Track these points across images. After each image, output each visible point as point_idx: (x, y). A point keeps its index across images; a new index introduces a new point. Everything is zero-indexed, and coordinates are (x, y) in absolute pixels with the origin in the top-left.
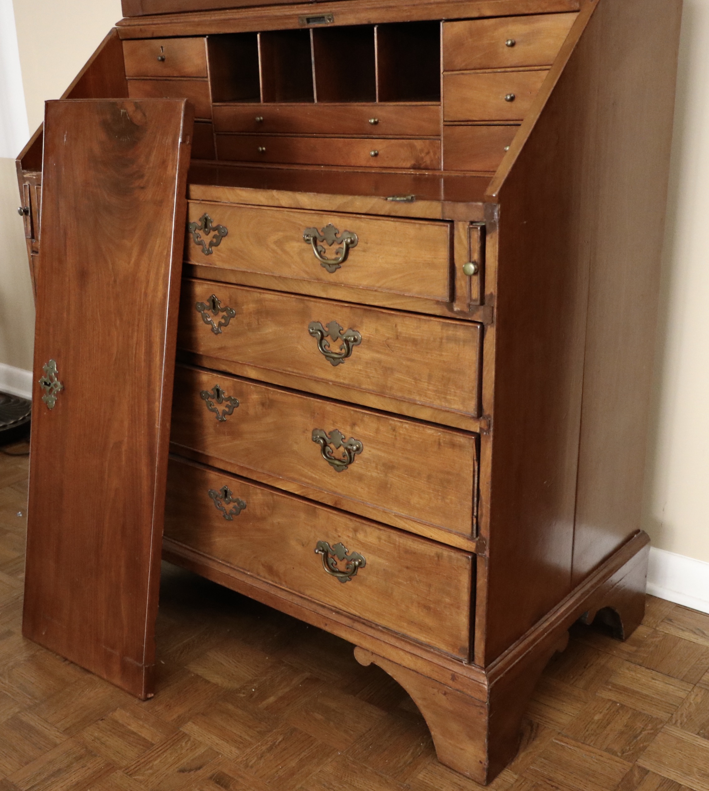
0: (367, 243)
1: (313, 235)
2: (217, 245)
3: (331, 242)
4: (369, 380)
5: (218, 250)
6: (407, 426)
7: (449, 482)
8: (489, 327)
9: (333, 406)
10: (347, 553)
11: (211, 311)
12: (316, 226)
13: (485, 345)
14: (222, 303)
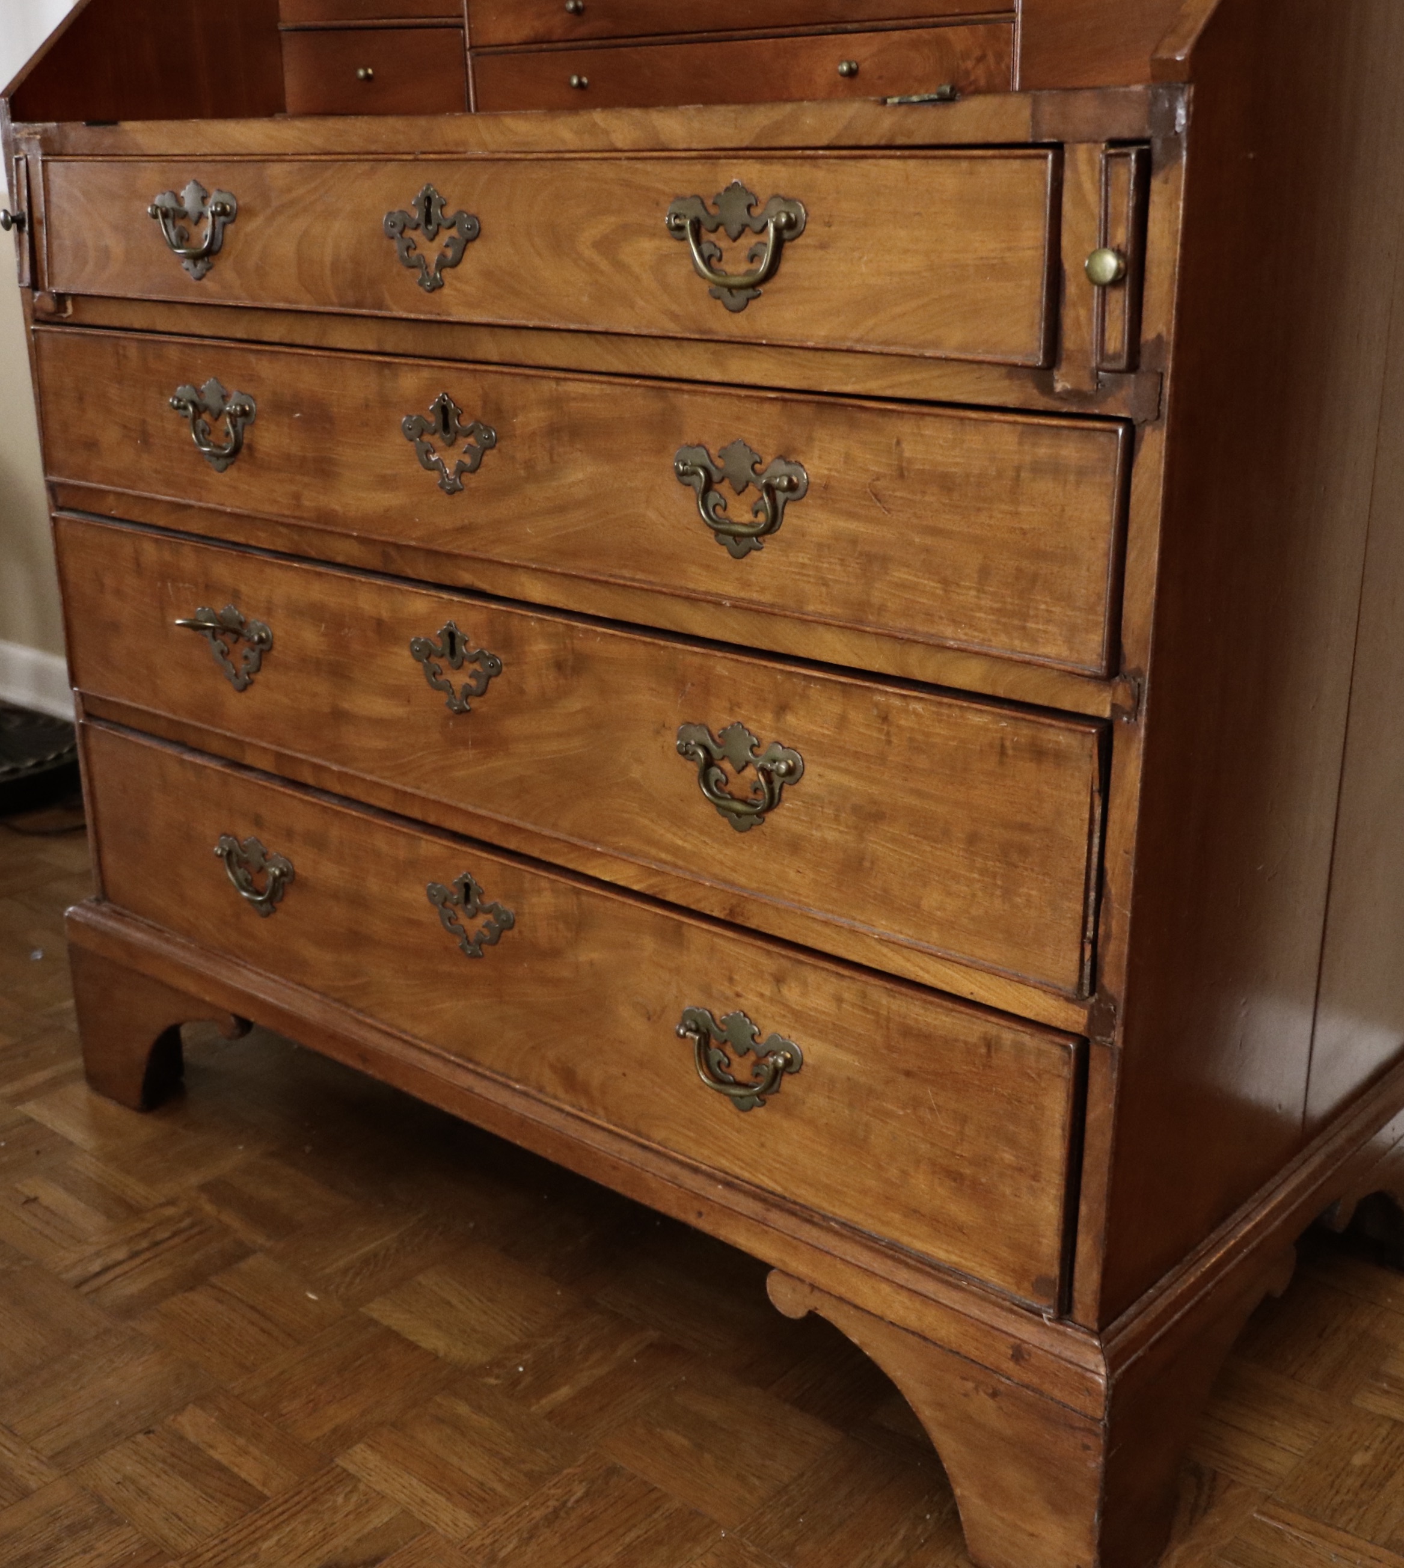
0: (829, 225)
1: (692, 214)
2: (456, 263)
3: (735, 228)
4: (824, 589)
5: (457, 278)
6: (918, 707)
7: (1024, 851)
8: (1148, 430)
9: (732, 664)
10: (756, 1037)
11: (437, 436)
12: (700, 192)
13: (1135, 481)
14: (465, 414)
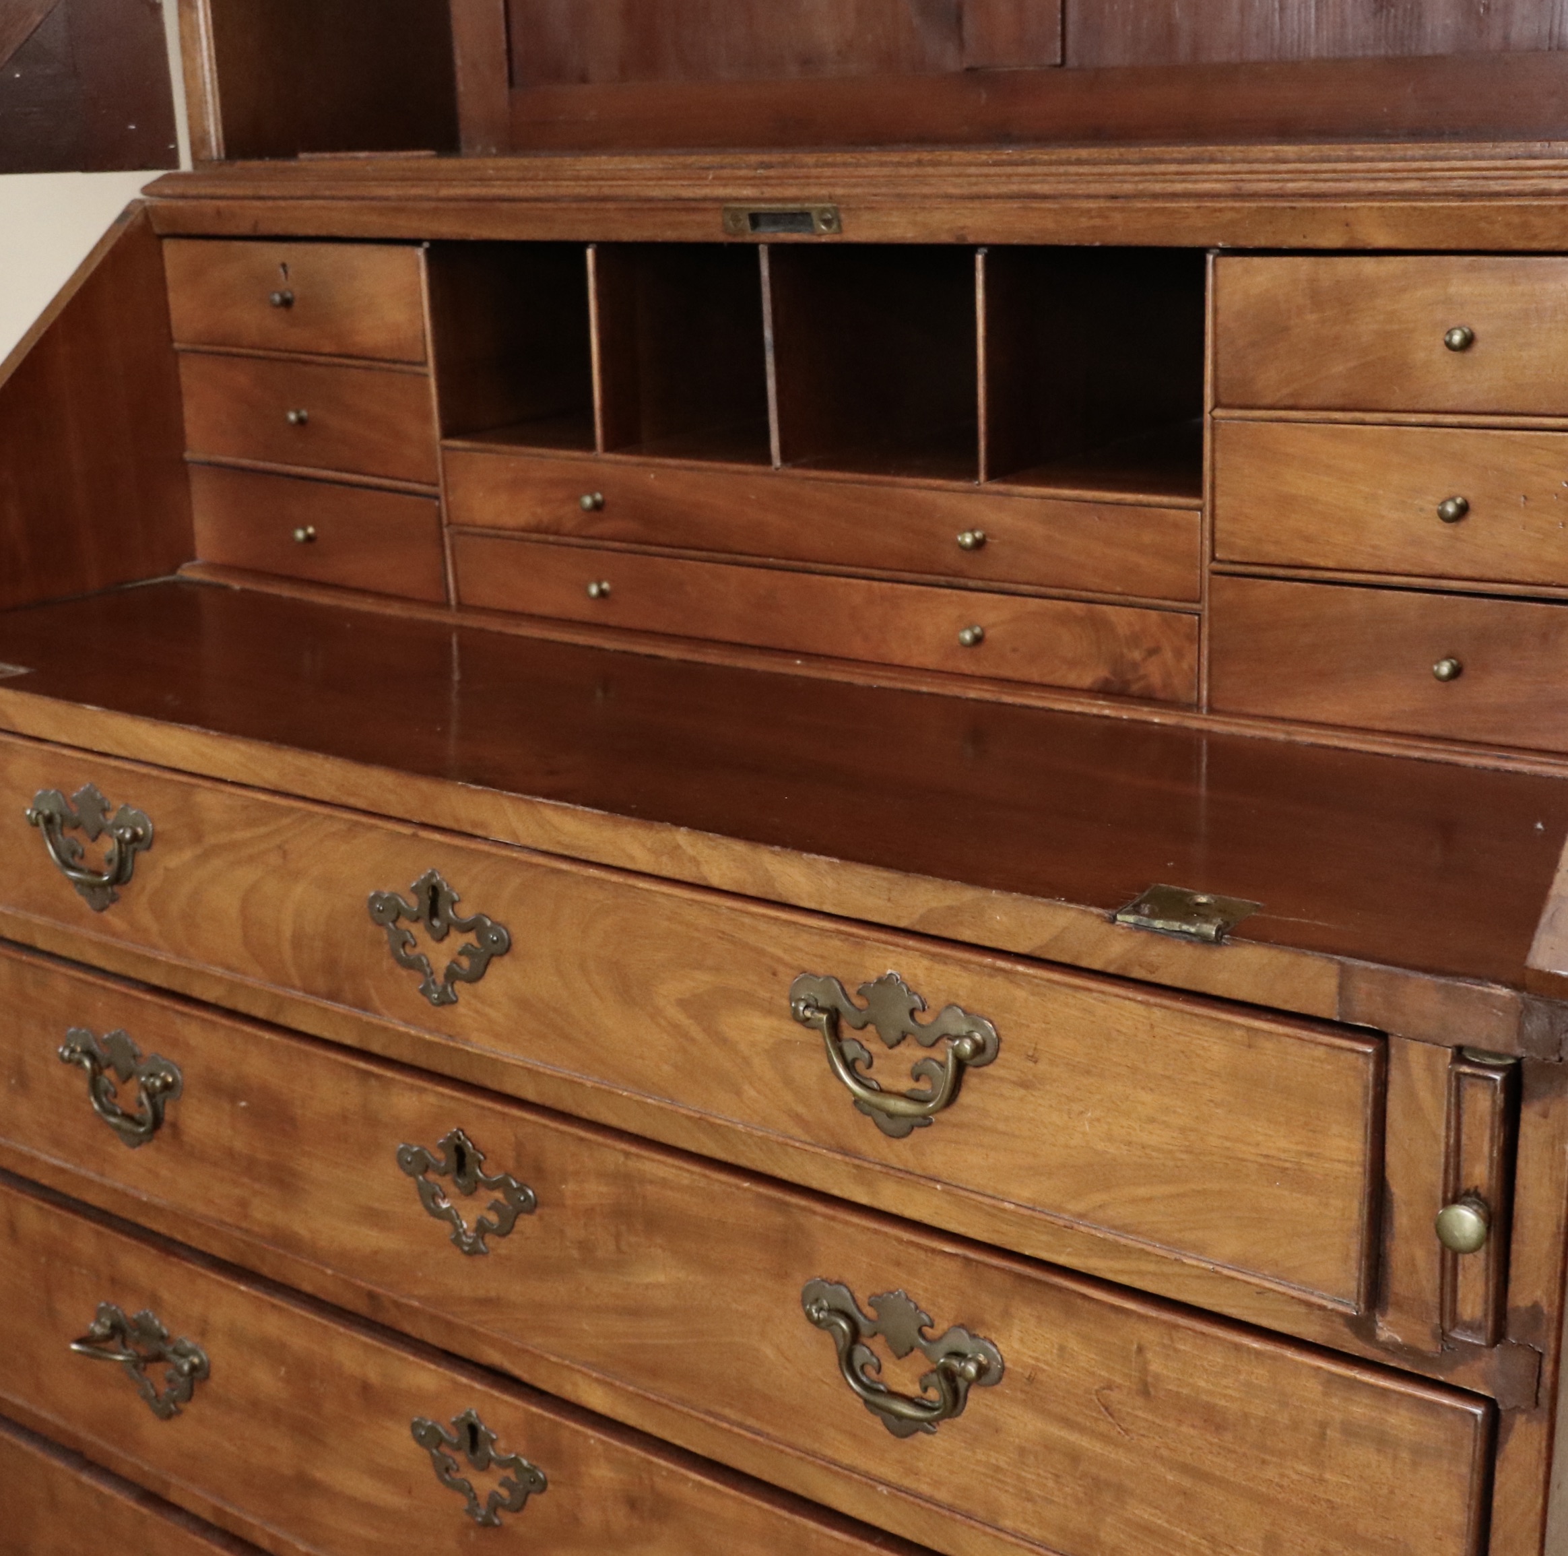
0: (1033, 1059)
1: (826, 1002)
2: (475, 976)
3: (892, 1032)
5: (476, 996)
8: (1521, 1418)
11: (448, 1178)
12: (837, 975)
14: (488, 1161)
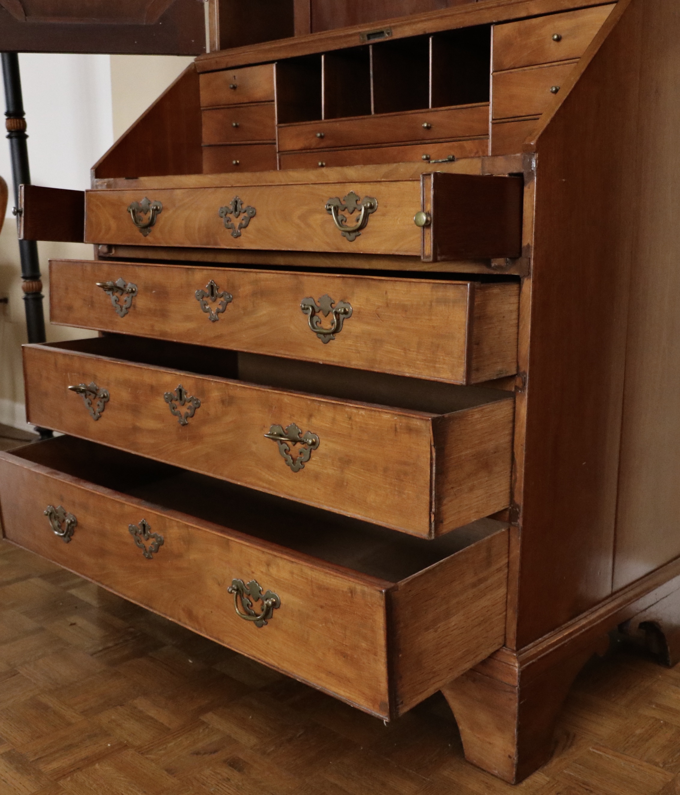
0: (386, 207)
1: (335, 204)
2: (245, 227)
3: (351, 209)
7: (406, 474)
10: (261, 592)
11: (209, 298)
12: (338, 196)
14: (220, 288)
